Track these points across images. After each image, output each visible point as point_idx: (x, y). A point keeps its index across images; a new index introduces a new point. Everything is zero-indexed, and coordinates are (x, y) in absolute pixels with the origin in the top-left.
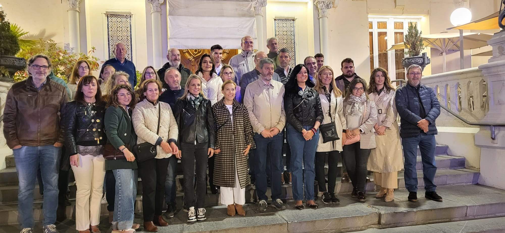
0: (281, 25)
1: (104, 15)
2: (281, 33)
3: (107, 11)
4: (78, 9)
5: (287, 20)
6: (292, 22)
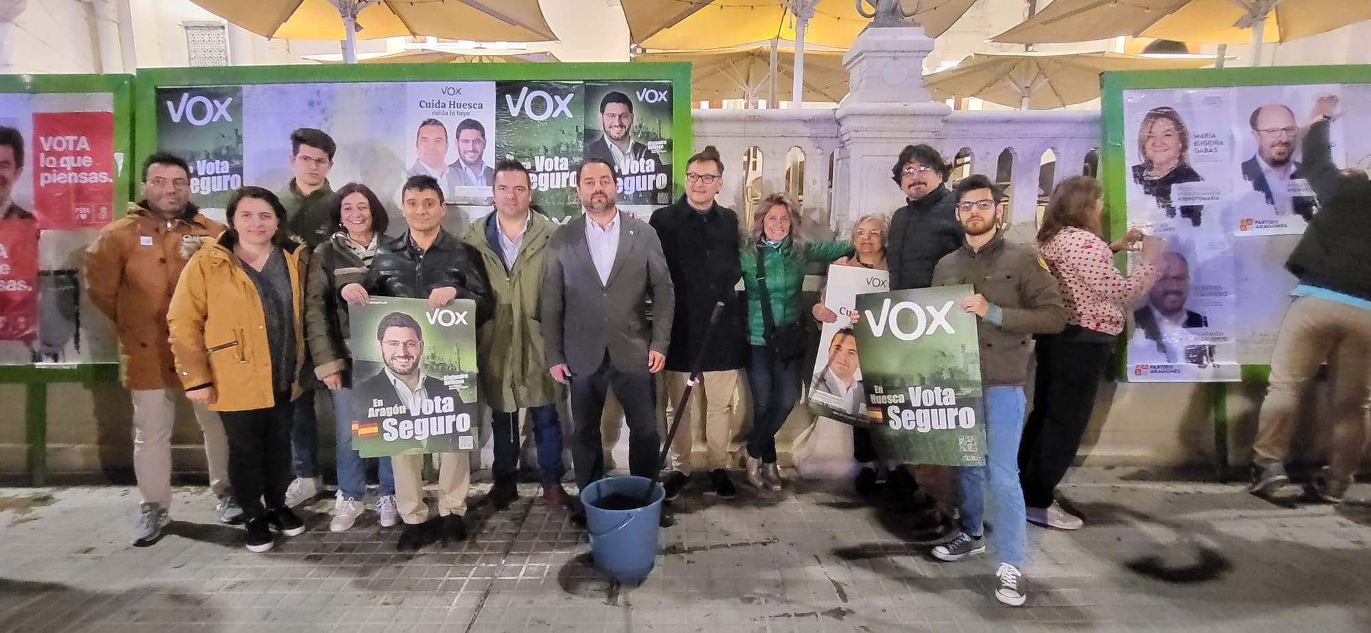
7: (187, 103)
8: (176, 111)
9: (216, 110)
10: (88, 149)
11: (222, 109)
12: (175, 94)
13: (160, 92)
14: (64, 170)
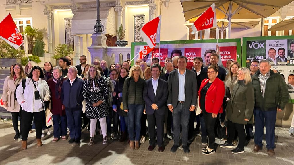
0: (137, 19)
1: (64, 20)
2: (137, 23)
3: (65, 18)
4: (50, 19)
5: (141, 16)
6: (143, 17)
7: (253, 44)
8: (251, 46)
9: (260, 45)
10: (230, 54)
11: (262, 45)
12: (250, 43)
13: (247, 42)
14: (225, 58)
